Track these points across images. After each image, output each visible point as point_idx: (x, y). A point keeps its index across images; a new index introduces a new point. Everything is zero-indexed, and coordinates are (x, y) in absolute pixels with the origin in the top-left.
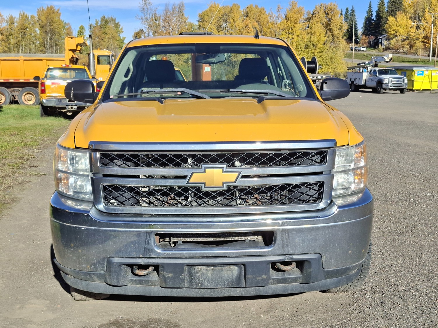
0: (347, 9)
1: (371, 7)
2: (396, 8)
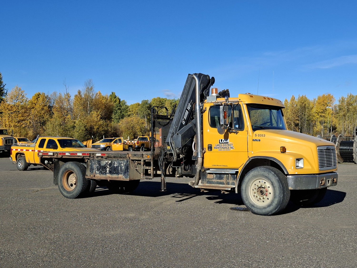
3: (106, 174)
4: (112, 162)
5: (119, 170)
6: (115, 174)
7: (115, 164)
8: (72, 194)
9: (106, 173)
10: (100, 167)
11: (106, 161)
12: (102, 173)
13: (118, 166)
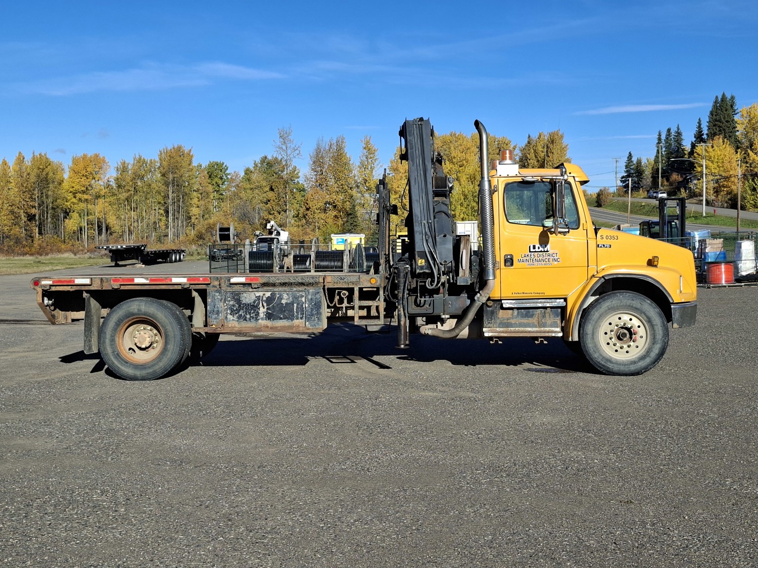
0: (669, 130)
1: (702, 126)
2: (720, 131)
3: (257, 320)
4: (273, 295)
5: (295, 310)
6: (283, 320)
7: (282, 299)
8: (150, 371)
9: (256, 318)
10: (240, 306)
11: (256, 293)
12: (245, 320)
13: (292, 303)
